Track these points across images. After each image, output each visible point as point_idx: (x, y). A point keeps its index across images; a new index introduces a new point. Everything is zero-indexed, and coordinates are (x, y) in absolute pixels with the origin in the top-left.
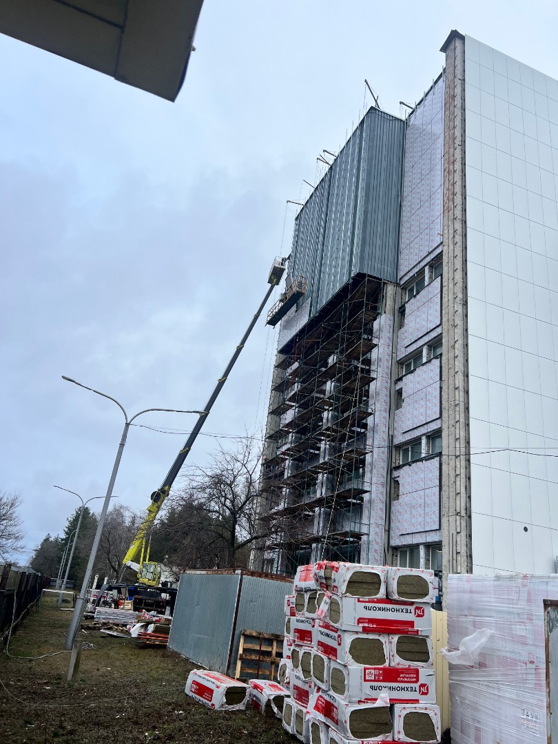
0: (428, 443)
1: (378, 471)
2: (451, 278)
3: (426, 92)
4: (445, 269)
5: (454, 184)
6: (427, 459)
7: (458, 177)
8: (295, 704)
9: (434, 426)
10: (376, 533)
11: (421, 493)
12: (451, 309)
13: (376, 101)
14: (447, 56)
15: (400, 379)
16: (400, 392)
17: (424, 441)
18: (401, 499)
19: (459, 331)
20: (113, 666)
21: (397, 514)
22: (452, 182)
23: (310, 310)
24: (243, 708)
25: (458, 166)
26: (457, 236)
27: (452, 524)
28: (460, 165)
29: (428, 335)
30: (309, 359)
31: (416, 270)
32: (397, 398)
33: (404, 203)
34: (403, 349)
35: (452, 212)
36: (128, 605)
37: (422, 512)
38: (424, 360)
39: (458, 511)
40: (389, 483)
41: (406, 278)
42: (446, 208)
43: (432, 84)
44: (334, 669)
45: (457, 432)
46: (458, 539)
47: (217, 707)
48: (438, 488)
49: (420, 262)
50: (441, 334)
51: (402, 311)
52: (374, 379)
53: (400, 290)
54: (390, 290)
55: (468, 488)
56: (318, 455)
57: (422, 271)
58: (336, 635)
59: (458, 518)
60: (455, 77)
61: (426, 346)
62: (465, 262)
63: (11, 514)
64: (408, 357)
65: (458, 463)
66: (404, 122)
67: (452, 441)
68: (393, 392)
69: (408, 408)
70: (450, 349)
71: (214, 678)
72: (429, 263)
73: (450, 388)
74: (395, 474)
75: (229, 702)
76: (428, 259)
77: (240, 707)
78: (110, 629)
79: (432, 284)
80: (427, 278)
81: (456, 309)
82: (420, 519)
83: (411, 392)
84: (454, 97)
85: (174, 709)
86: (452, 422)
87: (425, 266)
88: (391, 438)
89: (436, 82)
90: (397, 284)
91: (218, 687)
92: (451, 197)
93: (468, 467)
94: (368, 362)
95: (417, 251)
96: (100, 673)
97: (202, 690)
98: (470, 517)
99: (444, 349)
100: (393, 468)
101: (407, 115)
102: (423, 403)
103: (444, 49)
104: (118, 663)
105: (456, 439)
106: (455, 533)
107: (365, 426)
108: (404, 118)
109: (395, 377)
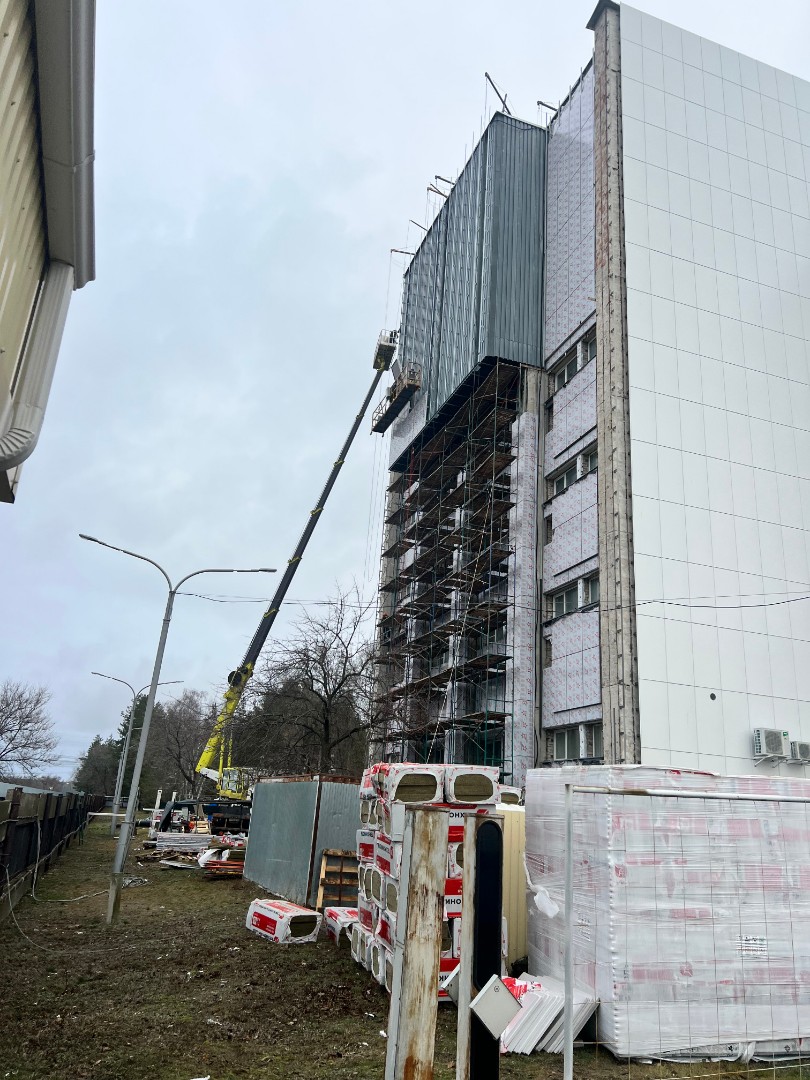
0: (586, 589)
1: (523, 629)
2: (607, 361)
3: (573, 86)
4: (599, 348)
5: (608, 226)
6: (585, 610)
7: (613, 216)
8: (361, 928)
9: (592, 565)
10: (524, 713)
11: (579, 656)
12: (607, 405)
13: (504, 103)
14: (596, 35)
15: (549, 502)
16: (549, 520)
17: (581, 586)
18: (553, 666)
19: (618, 435)
20: (168, 903)
21: (551, 685)
22: (605, 222)
23: (428, 409)
24: (314, 940)
25: (613, 200)
26: (613, 301)
27: (614, 695)
28: (616, 197)
29: (582, 441)
30: (430, 479)
31: (566, 348)
32: (546, 529)
33: (549, 252)
34: (552, 461)
35: (605, 267)
36: (203, 827)
37: (580, 681)
38: (579, 475)
39: (621, 678)
40: (538, 644)
41: (553, 360)
42: (598, 261)
43: (579, 74)
44: (389, 885)
45: (618, 573)
46: (622, 715)
47: (280, 941)
48: (597, 649)
49: (570, 337)
50: (596, 440)
51: (549, 407)
52: (513, 505)
53: (546, 378)
54: (531, 378)
55: (633, 647)
56: (449, 609)
57: (573, 350)
58: (389, 847)
59: (621, 687)
60: (607, 67)
61: (580, 456)
62: (625, 337)
63: (37, 714)
64: (559, 471)
65: (619, 615)
66: (544, 131)
67: (611, 585)
68: (540, 520)
69: (561, 542)
70: (608, 461)
71: (278, 907)
72: (580, 338)
73: (608, 513)
74: (547, 631)
75: (294, 934)
76: (580, 333)
77: (311, 938)
78: (175, 859)
79: (586, 368)
80: (580, 361)
81: (613, 405)
82: (579, 691)
83: (562, 520)
84: (606, 97)
85: (228, 946)
86: (611, 561)
87: (577, 342)
88: (540, 583)
89: (585, 73)
90: (542, 369)
91: (281, 917)
92: (605, 245)
93: (633, 620)
94: (507, 480)
95: (565, 322)
96: (150, 913)
97: (265, 922)
98: (637, 685)
99: (600, 461)
100: (543, 624)
101: (549, 121)
102: (577, 534)
103: (592, 24)
104: (175, 900)
105: (617, 584)
106: (617, 708)
107: (505, 569)
108: (544, 126)
109: (542, 501)
